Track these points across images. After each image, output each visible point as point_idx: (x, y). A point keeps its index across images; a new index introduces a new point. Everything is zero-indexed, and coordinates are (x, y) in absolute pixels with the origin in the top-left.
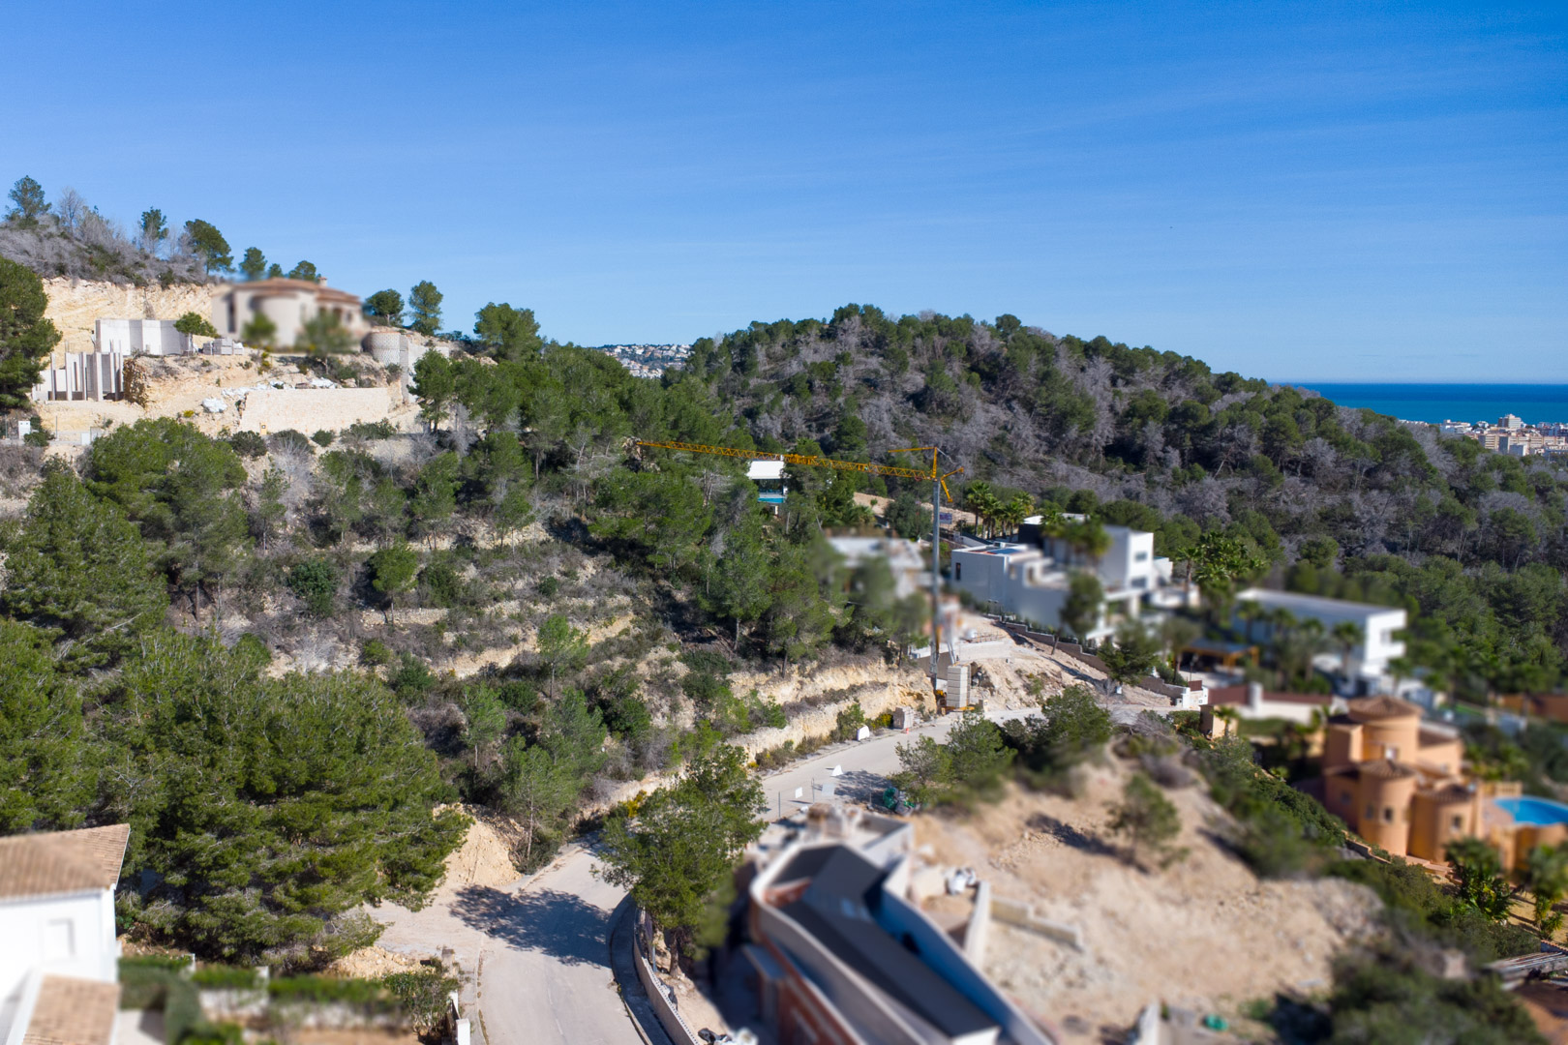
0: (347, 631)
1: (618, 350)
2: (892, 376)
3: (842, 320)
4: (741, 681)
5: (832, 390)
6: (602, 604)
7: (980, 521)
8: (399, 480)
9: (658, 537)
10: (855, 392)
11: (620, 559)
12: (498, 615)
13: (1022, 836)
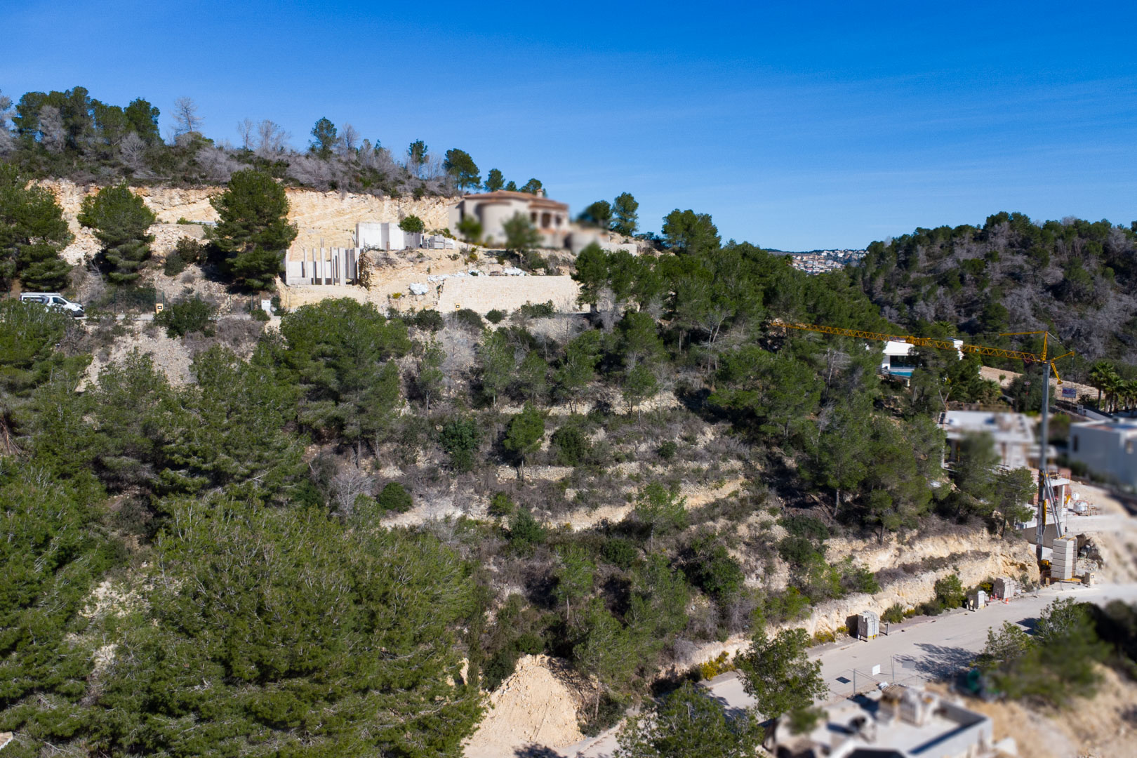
0: (482, 484)
1: (824, 254)
2: (1034, 271)
3: (993, 225)
4: (838, 547)
5: (980, 282)
6: (715, 468)
7: (1103, 396)
8: (553, 353)
9: (771, 409)
10: (1001, 284)
11: (737, 427)
12: (618, 475)
13: (1118, 732)
